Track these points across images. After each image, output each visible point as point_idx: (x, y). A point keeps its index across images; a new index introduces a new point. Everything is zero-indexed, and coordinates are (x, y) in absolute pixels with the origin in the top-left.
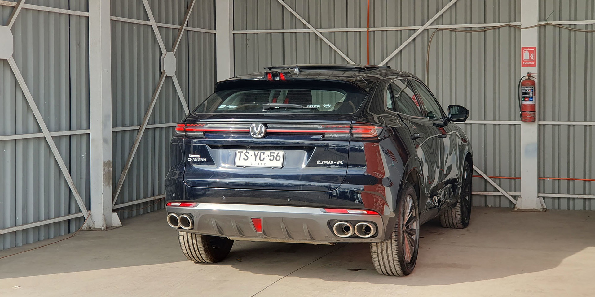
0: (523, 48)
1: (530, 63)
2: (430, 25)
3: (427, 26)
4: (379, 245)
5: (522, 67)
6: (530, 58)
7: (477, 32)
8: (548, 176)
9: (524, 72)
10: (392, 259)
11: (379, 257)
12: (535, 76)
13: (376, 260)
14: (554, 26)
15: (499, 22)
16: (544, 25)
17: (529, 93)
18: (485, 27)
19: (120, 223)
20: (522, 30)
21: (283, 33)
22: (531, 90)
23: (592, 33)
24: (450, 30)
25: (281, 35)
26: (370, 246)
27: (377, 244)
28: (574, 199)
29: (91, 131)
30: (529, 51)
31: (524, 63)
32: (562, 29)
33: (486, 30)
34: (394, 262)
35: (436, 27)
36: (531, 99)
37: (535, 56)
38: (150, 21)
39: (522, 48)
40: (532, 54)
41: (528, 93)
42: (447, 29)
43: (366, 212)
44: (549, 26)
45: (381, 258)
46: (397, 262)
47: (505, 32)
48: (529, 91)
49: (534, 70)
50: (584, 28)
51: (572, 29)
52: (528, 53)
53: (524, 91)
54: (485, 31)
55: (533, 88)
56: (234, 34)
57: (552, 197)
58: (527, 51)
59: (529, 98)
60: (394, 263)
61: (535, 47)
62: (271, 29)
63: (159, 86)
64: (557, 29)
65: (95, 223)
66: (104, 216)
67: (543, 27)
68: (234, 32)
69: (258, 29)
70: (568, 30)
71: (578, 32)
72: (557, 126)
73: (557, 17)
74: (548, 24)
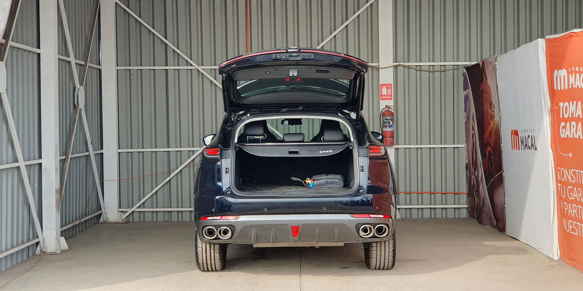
0: (382, 85)
1: (388, 97)
4: (379, 244)
5: (380, 101)
6: (387, 93)
8: (402, 191)
9: (383, 104)
10: (388, 255)
11: (378, 254)
12: (392, 107)
13: (374, 257)
14: (404, 66)
16: (395, 66)
20: (380, 69)
21: (167, 70)
22: (391, 119)
23: (433, 73)
25: (164, 72)
26: (370, 246)
27: (377, 244)
28: (422, 209)
29: (43, 161)
30: (386, 87)
31: (382, 97)
32: (411, 69)
34: (389, 257)
36: (391, 127)
37: (391, 91)
38: (70, 57)
40: (389, 90)
41: (389, 122)
43: (382, 216)
44: (399, 67)
45: (379, 254)
46: (392, 257)
48: (389, 120)
49: (391, 103)
51: (419, 69)
52: (386, 89)
53: (386, 120)
55: (392, 118)
56: (117, 70)
57: (405, 208)
58: (385, 87)
59: (390, 126)
60: (389, 259)
61: (391, 84)
62: (154, 65)
63: (76, 118)
64: (406, 69)
65: (47, 248)
66: (58, 240)
67: (396, 67)
68: (118, 68)
69: (141, 66)
70: (415, 70)
71: (422, 72)
72: (408, 149)
73: (406, 59)
74: (399, 65)
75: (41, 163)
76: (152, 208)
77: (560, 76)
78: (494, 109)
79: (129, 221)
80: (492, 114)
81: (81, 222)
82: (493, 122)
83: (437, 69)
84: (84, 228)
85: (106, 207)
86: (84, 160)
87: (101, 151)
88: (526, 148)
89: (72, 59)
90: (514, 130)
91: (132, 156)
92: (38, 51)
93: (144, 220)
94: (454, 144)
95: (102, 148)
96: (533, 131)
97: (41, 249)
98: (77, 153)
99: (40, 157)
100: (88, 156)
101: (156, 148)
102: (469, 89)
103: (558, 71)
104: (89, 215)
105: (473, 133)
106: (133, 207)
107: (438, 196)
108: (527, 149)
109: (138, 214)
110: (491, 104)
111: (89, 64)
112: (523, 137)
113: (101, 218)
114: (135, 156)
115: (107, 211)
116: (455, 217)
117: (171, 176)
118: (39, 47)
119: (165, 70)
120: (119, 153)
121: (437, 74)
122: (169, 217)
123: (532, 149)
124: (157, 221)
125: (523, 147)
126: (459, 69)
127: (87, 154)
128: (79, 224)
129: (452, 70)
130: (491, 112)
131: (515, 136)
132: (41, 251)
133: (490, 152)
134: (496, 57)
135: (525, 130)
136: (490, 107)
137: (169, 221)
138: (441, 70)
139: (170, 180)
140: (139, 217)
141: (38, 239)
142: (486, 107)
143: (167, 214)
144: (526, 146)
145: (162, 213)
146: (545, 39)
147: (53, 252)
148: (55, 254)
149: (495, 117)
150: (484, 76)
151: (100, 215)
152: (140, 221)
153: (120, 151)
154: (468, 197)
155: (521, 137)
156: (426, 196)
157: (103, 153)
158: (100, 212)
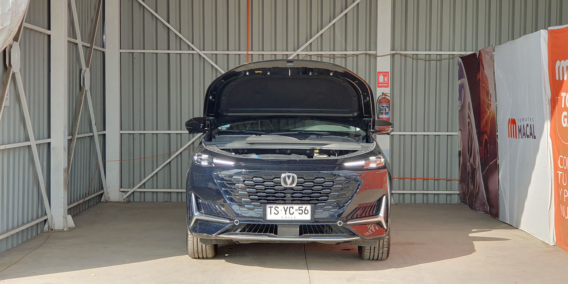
1: (384, 85)
2: (301, 51)
3: (299, 52)
5: (377, 88)
6: (384, 81)
7: (340, 59)
8: (396, 177)
9: (380, 92)
12: (388, 95)
14: (401, 55)
15: (357, 50)
17: (386, 109)
18: (345, 54)
19: (74, 224)
20: (377, 57)
21: (169, 54)
22: (387, 106)
23: (430, 61)
24: (317, 56)
25: (166, 55)
28: (415, 194)
30: (383, 75)
31: (379, 84)
32: (407, 57)
33: (347, 57)
35: (306, 53)
36: (387, 114)
38: (77, 39)
39: (378, 72)
40: (386, 78)
42: (314, 55)
44: (396, 55)
47: (362, 59)
49: (387, 90)
50: (424, 57)
51: (416, 58)
53: (382, 108)
54: (345, 58)
55: (389, 105)
56: (120, 53)
57: (399, 193)
61: (388, 72)
62: (157, 49)
63: (82, 99)
64: (403, 57)
65: (55, 225)
66: (65, 218)
67: (393, 55)
68: (122, 51)
69: (144, 49)
70: (412, 59)
71: (419, 60)
72: (403, 136)
73: (403, 48)
74: (397, 54)
75: (50, 142)
76: (153, 188)
77: (563, 67)
78: (491, 98)
79: (130, 201)
80: (489, 103)
81: (85, 201)
82: (489, 111)
83: (433, 57)
84: (87, 207)
85: (108, 187)
86: (88, 141)
87: (104, 132)
88: (524, 136)
89: (79, 41)
90: (512, 118)
91: (133, 138)
92: (48, 32)
93: (144, 200)
94: (448, 132)
95: (104, 130)
96: (532, 120)
97: (49, 226)
98: (81, 134)
99: (49, 137)
100: (92, 137)
101: (157, 130)
102: (465, 78)
103: (560, 62)
104: (92, 194)
105: (469, 122)
106: (134, 187)
107: (431, 182)
108: (525, 138)
109: (139, 193)
110: (488, 93)
111: (94, 47)
112: (521, 125)
113: (103, 198)
114: (137, 138)
115: (109, 190)
116: (446, 202)
117: (171, 157)
118: (49, 29)
119: (167, 54)
120: (121, 134)
121: (433, 63)
122: (169, 198)
123: (530, 138)
124: (157, 201)
125: (520, 136)
126: (455, 58)
127: (91, 134)
128: (83, 202)
129: (448, 60)
130: (488, 100)
131: (512, 124)
132: (49, 228)
133: (486, 140)
134: (494, 47)
135: (523, 119)
136: (487, 96)
137: (169, 201)
138: (437, 59)
139: (170, 162)
140: (140, 197)
141: (46, 216)
142: (483, 96)
143: (167, 195)
144: (524, 134)
145: (162, 194)
146: (547, 29)
147: (61, 229)
148: (62, 231)
149: (491, 106)
150: (481, 66)
151: (102, 194)
152: (140, 202)
153: (122, 132)
154: (460, 183)
155: (518, 125)
156: (419, 182)
157: (105, 134)
158: (102, 192)
